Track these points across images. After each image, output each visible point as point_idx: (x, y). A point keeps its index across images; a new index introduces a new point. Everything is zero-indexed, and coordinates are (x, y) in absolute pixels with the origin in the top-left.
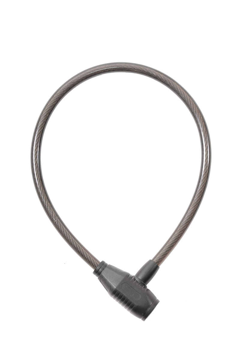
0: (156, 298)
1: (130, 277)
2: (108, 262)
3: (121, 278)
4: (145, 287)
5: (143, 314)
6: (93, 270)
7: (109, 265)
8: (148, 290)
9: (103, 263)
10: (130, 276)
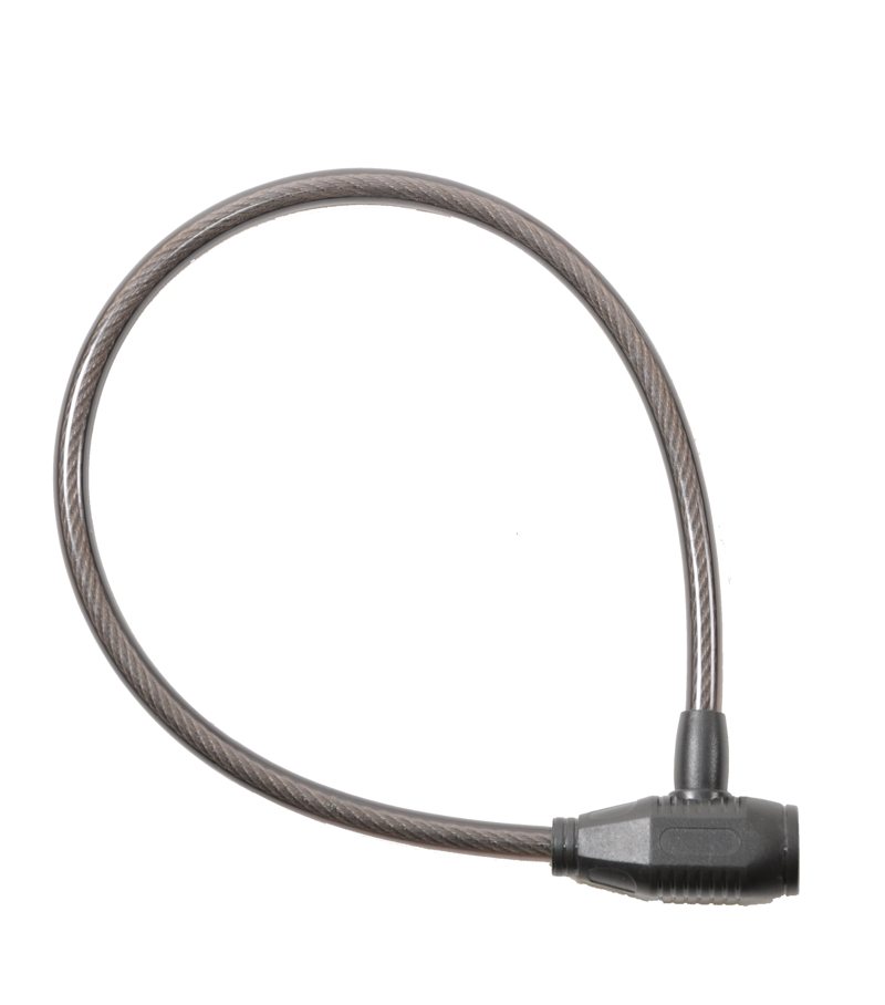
0: (780, 805)
1: (665, 804)
2: (573, 812)
3: (644, 825)
4: (727, 799)
5: (781, 878)
6: (545, 867)
7: (580, 816)
8: (741, 800)
9: (559, 823)
10: (662, 802)
